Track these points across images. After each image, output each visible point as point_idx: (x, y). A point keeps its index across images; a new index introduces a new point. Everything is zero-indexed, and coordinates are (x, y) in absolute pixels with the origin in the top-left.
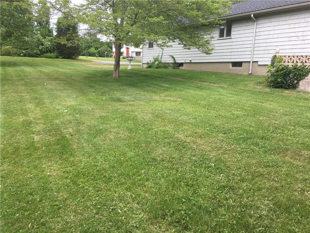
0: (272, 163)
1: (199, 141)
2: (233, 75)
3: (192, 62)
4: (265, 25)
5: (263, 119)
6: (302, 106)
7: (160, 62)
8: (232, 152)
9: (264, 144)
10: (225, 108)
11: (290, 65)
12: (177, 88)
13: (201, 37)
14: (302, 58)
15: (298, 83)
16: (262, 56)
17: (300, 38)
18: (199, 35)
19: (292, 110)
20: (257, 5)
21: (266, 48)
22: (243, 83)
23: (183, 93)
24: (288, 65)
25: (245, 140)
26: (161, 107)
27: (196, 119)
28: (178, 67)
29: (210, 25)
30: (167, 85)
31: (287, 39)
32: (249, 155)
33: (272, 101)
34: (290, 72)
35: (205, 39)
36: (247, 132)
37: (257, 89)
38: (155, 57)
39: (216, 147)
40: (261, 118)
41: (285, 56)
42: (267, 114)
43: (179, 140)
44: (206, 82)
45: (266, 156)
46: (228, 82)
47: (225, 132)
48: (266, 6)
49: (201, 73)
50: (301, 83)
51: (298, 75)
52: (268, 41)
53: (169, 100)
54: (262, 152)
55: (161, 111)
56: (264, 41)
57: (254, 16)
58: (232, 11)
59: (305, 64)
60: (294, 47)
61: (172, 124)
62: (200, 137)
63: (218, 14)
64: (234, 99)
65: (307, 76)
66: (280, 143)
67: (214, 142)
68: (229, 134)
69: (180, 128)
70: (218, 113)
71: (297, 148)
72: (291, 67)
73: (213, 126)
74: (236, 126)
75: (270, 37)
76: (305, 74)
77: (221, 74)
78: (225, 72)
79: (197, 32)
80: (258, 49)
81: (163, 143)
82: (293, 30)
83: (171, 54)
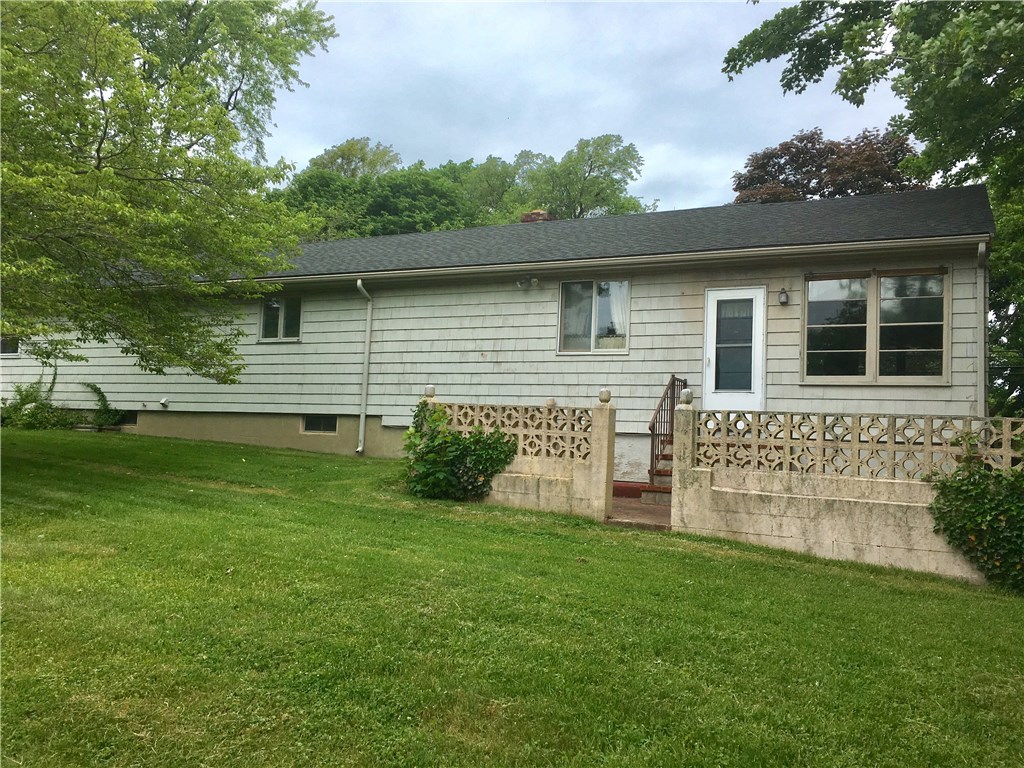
0: (405, 755)
1: (164, 708)
2: (309, 454)
3: (169, 409)
4: (396, 314)
5: (389, 604)
6: (498, 553)
7: (44, 407)
8: (281, 738)
9: (387, 690)
10: (274, 572)
11: (465, 429)
12: (103, 504)
13: (201, 330)
14: (492, 413)
15: (487, 483)
16: (392, 400)
17: (489, 357)
18: (193, 324)
19: (471, 567)
20: (371, 255)
21: (402, 379)
22: (337, 483)
23: (127, 523)
24: (460, 432)
25: (327, 683)
26: (25, 583)
27: (163, 621)
28: (115, 424)
29: (233, 296)
30: (64, 496)
31: (456, 357)
32: (338, 738)
33: (417, 540)
34: (466, 451)
35: (214, 336)
36: (336, 654)
37: (378, 501)
38: (24, 387)
39: (227, 726)
40: (382, 602)
41: (450, 407)
42: (402, 584)
43: (84, 715)
44: (216, 479)
45: (388, 735)
46: (291, 481)
47: (263, 663)
48: (396, 262)
49: (202, 448)
50: (494, 484)
51: (487, 460)
52: (407, 358)
53: (62, 554)
54: (379, 721)
55: (23, 599)
56: (397, 358)
57: (363, 284)
58: (302, 264)
59: (502, 430)
60: (476, 379)
61: (60, 654)
62: (172, 693)
63: (256, 266)
64: (305, 536)
65: (509, 463)
66: (434, 680)
67: (221, 706)
68: (277, 668)
69: (93, 667)
70: (245, 594)
71: (480, 693)
72: (468, 436)
73: (222, 644)
74: (301, 634)
75: (412, 347)
76: (503, 456)
77: (268, 451)
78: (285, 446)
79: (187, 314)
80: (380, 379)
81: (14, 737)
82: (468, 334)
83: (90, 380)
